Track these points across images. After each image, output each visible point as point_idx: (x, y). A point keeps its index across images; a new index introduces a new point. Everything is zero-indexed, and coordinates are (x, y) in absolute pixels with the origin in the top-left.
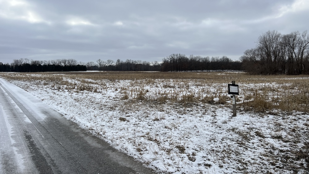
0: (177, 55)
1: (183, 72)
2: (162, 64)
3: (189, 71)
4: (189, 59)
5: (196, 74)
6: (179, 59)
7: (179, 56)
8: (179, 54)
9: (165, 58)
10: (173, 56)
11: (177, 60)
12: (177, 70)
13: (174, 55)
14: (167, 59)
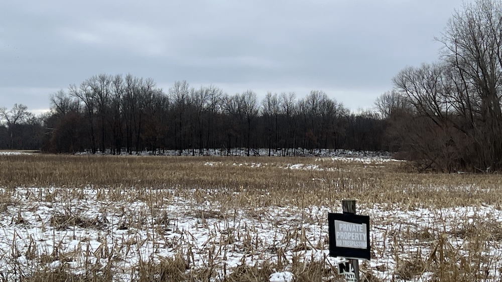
0: (117, 82)
1: (145, 154)
2: (51, 120)
3: (171, 152)
4: (172, 100)
5: (199, 164)
6: (128, 98)
7: (124, 84)
8: (129, 79)
9: (61, 93)
10: (98, 84)
11: (116, 103)
12: (117, 147)
13: (103, 79)
14: (74, 99)
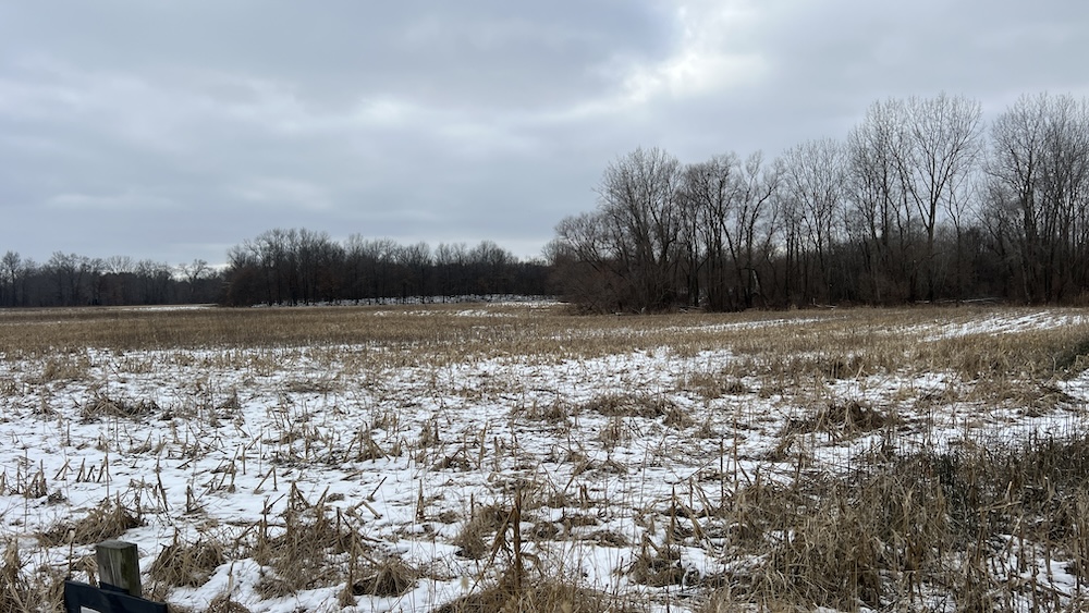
0: (292, 235)
1: (321, 305)
2: (228, 274)
3: (347, 302)
4: (348, 253)
6: (304, 251)
7: (299, 238)
8: (303, 232)
9: (238, 248)
10: (273, 239)
12: (294, 299)
13: (277, 233)
14: (250, 253)
